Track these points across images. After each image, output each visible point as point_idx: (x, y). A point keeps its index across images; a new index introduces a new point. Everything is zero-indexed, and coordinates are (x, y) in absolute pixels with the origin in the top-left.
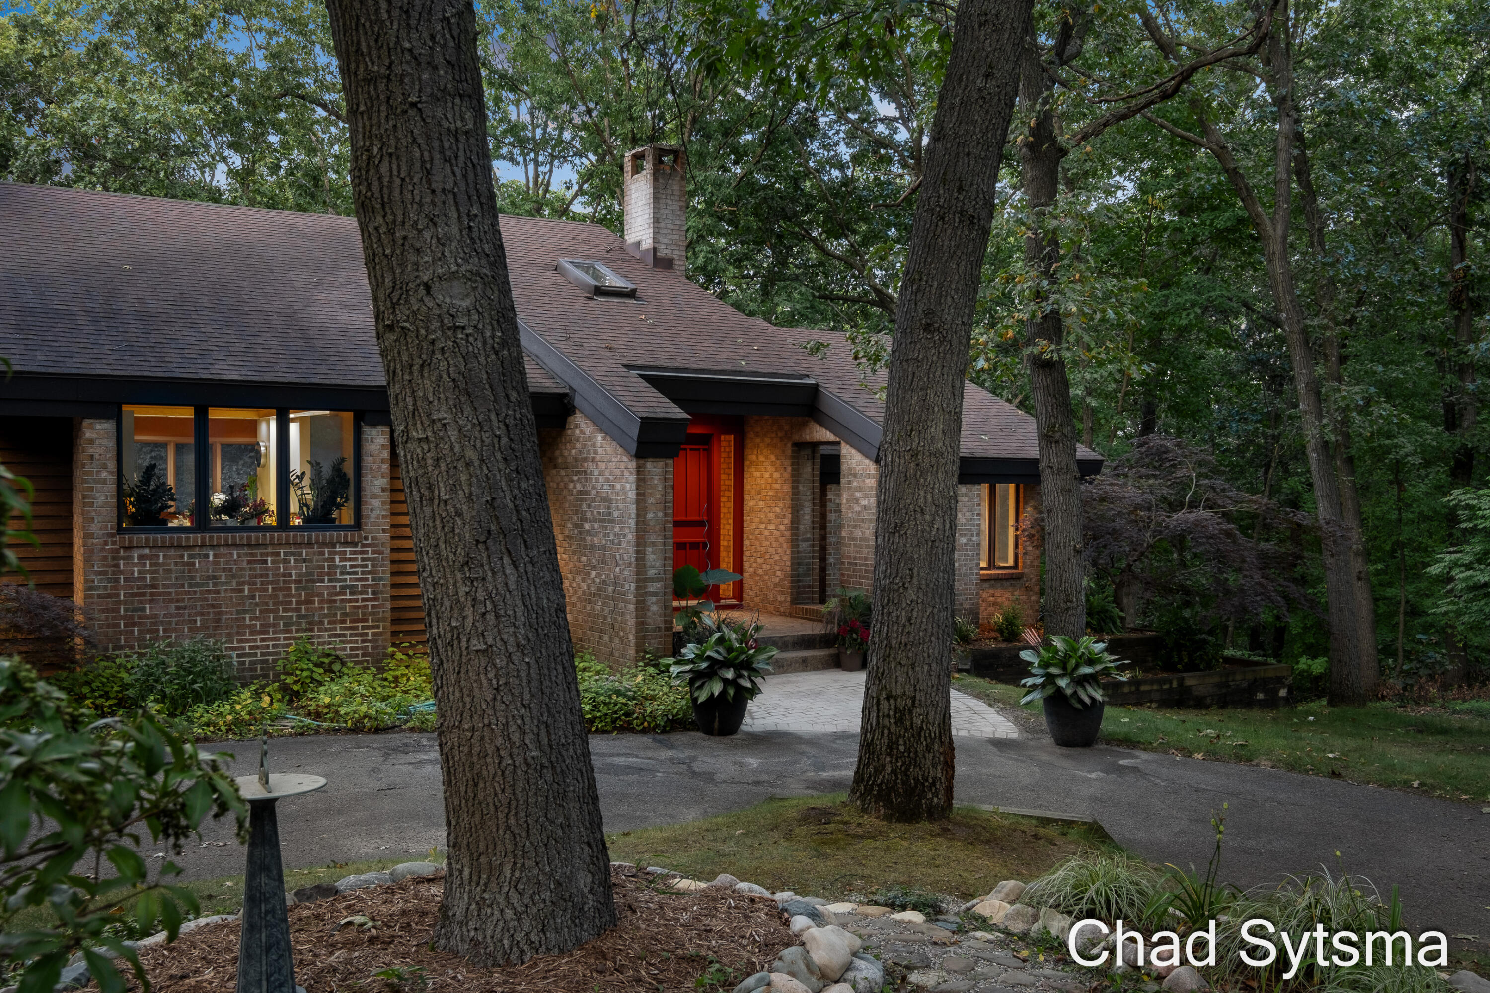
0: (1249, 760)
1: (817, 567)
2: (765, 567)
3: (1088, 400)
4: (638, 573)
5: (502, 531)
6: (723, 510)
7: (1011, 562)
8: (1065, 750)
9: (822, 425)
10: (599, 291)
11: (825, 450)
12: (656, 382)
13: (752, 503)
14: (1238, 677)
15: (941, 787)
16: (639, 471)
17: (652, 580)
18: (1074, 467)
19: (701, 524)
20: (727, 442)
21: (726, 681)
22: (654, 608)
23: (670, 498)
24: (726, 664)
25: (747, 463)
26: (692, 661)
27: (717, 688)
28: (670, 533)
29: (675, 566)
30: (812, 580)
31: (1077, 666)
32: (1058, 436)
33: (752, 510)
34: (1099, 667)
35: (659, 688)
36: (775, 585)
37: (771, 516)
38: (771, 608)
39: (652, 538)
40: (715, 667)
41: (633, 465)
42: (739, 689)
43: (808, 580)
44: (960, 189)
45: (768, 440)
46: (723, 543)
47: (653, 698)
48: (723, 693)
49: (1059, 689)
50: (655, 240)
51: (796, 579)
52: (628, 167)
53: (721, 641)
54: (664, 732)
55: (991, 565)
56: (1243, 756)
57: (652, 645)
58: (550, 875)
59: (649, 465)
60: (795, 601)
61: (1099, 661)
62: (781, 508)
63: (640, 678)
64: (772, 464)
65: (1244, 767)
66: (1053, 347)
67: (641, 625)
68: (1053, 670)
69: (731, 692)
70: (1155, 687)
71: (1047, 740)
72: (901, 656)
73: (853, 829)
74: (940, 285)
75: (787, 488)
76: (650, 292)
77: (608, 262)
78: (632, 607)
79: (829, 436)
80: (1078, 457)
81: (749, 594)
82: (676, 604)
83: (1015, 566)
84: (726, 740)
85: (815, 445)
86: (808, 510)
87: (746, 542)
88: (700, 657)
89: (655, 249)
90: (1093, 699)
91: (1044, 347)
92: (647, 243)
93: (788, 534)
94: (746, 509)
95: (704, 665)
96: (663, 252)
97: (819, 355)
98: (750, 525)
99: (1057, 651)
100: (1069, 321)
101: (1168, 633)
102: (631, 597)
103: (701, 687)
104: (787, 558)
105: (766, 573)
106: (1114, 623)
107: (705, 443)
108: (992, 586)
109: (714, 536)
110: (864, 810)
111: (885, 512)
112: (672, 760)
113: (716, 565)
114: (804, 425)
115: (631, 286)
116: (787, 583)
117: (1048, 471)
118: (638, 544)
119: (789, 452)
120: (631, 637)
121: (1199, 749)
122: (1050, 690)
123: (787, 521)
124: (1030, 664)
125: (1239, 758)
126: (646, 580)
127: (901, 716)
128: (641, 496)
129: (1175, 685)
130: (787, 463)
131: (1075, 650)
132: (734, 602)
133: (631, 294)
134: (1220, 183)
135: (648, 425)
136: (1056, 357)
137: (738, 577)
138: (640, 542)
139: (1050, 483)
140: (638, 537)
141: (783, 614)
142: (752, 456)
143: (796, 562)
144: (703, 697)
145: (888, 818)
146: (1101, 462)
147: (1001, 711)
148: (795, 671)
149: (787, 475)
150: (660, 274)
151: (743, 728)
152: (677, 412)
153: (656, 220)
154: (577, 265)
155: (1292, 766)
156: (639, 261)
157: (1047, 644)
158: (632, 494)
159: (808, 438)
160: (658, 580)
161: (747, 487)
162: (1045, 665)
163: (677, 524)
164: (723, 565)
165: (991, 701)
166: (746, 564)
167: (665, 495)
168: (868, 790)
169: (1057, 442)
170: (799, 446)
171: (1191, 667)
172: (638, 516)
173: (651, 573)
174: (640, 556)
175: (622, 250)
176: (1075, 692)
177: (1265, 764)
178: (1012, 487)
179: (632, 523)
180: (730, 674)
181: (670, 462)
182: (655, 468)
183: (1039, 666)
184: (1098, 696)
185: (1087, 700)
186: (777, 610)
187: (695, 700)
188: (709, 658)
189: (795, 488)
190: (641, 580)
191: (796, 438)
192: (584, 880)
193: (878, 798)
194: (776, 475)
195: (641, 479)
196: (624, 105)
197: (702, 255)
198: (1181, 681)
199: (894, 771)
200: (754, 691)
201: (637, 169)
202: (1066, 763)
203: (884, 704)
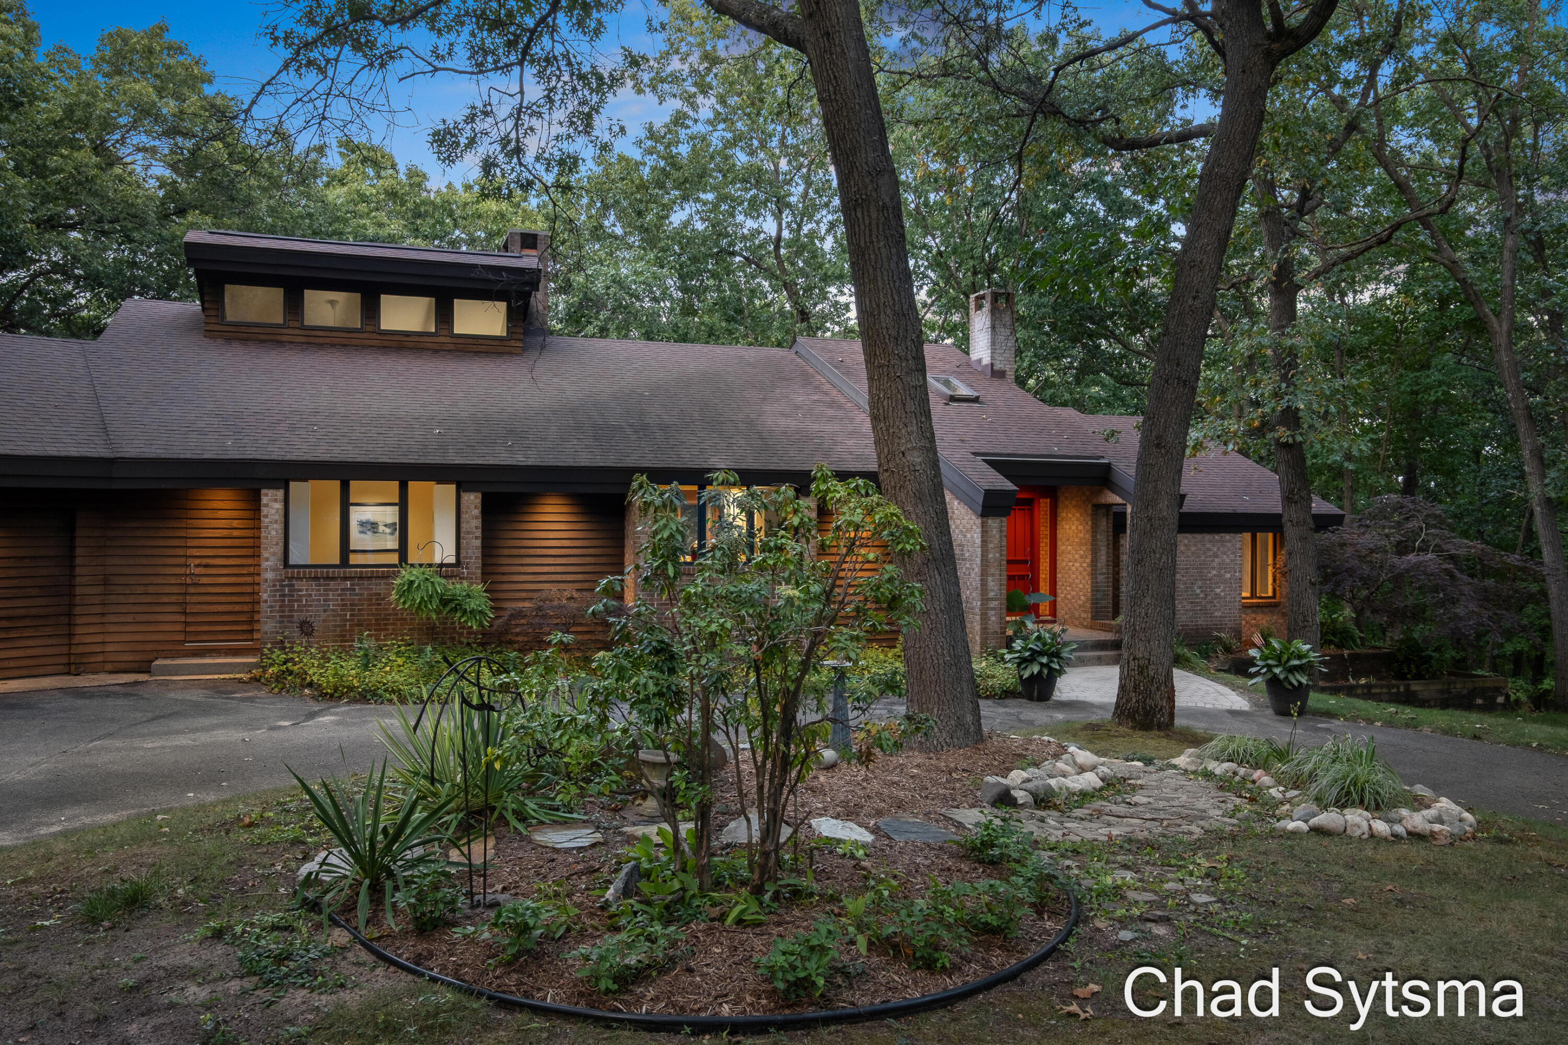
0: (1415, 727)
1: (1110, 593)
2: (1073, 593)
3: (1346, 464)
4: (982, 595)
5: (934, 559)
6: (1042, 552)
7: (1270, 594)
8: (1280, 718)
9: (1113, 492)
10: (953, 399)
11: (1115, 509)
12: (992, 464)
13: (1063, 548)
14: (1459, 686)
15: (1166, 711)
16: (983, 525)
17: (992, 599)
18: (1310, 521)
19: (1026, 562)
20: (1044, 505)
21: (1042, 664)
22: (993, 618)
23: (1004, 543)
24: (1041, 653)
25: (1059, 519)
26: (1019, 652)
27: (1036, 669)
28: (1004, 568)
29: (1008, 590)
30: (1108, 602)
31: (1289, 660)
32: (1296, 497)
33: (1063, 552)
34: (1304, 661)
35: (999, 670)
36: (1080, 606)
37: (1077, 556)
38: (1077, 622)
39: (992, 570)
40: (1034, 655)
41: (979, 521)
42: (1051, 669)
43: (1104, 603)
44: (1178, 365)
45: (1074, 503)
46: (1042, 576)
47: (993, 677)
48: (1040, 672)
49: (1275, 674)
50: (992, 358)
51: (1095, 602)
52: (972, 305)
53: (1039, 638)
54: (1000, 698)
55: (1253, 595)
56: (1412, 725)
57: (992, 643)
58: (954, 714)
59: (990, 521)
60: (1094, 618)
61: (1305, 656)
62: (1084, 550)
63: (984, 664)
64: (1078, 519)
65: (1410, 731)
66: (1288, 433)
67: (984, 629)
68: (1270, 662)
69: (1045, 671)
70: (1384, 690)
71: (1270, 711)
72: (1142, 635)
73: (1112, 733)
74: (1166, 421)
75: (1088, 536)
76: (989, 397)
77: (958, 375)
78: (978, 618)
79: (1118, 500)
80: (1314, 511)
81: (1061, 612)
82: (1008, 619)
83: (1274, 597)
84: (1043, 704)
85: (1109, 506)
86: (1104, 553)
87: (1059, 575)
88: (1025, 649)
89: (992, 365)
90: (1300, 683)
91: (1283, 433)
92: (986, 360)
93: (1089, 569)
94: (1059, 551)
95: (1027, 654)
96: (998, 366)
97: (1113, 440)
98: (1060, 564)
99: (1274, 650)
100: (1301, 414)
101: (1399, 650)
102: (977, 611)
103: (1025, 668)
104: (1088, 587)
105: (1073, 597)
106: (1354, 642)
107: (1028, 505)
108: (1254, 612)
109: (1035, 569)
110: (1120, 724)
111: (1133, 552)
112: (1006, 714)
113: (1036, 589)
114: (1100, 492)
115: (976, 394)
116: (1088, 605)
117: (1289, 524)
118: (982, 575)
119: (1090, 511)
120: (978, 638)
121: (1379, 720)
122: (1269, 676)
123: (1088, 560)
124: (1255, 658)
125: (1407, 726)
126: (988, 599)
127: (1142, 670)
128: (984, 542)
129: (1402, 689)
130: (1089, 518)
131: (1288, 649)
132: (1049, 618)
133: (976, 400)
134: (1456, 288)
135: (989, 494)
136: (1290, 440)
137: (1052, 598)
138: (984, 574)
139: (1291, 532)
140: (982, 570)
141: (1086, 627)
142: (1062, 514)
143: (1095, 589)
144: (1026, 674)
145: (1133, 728)
146: (1343, 516)
147: (1241, 694)
148: (1093, 665)
149: (1088, 527)
150: (996, 383)
151: (1054, 698)
152: (1009, 486)
153: (993, 343)
154: (938, 380)
155: (1445, 732)
156: (982, 373)
157: (1268, 644)
158: (978, 541)
159: (1103, 501)
160: (996, 599)
161: (1059, 536)
162: (1264, 658)
163: (1009, 562)
164: (1042, 591)
165: (1234, 687)
166: (1059, 591)
167: (1000, 542)
168: (1122, 713)
169: (1296, 502)
170: (1097, 507)
171: (1419, 677)
172: (982, 555)
173: (991, 594)
174: (984, 583)
175: (968, 365)
176: (1287, 678)
177: (1427, 730)
178: (1270, 535)
179: (978, 561)
180: (1044, 660)
181: (1004, 519)
182: (994, 524)
183: (1261, 659)
184: (1304, 680)
185: (1296, 683)
186: (1081, 624)
187: (1021, 677)
188: (1031, 649)
189: (1094, 536)
190: (985, 599)
191: (1095, 501)
192: (969, 718)
193: (1128, 716)
194: (1080, 527)
195: (985, 532)
196: (968, 247)
197: (1027, 359)
198: (1407, 687)
199: (1137, 701)
200: (1060, 672)
201: (979, 307)
202: (1278, 725)
203: (1132, 663)
